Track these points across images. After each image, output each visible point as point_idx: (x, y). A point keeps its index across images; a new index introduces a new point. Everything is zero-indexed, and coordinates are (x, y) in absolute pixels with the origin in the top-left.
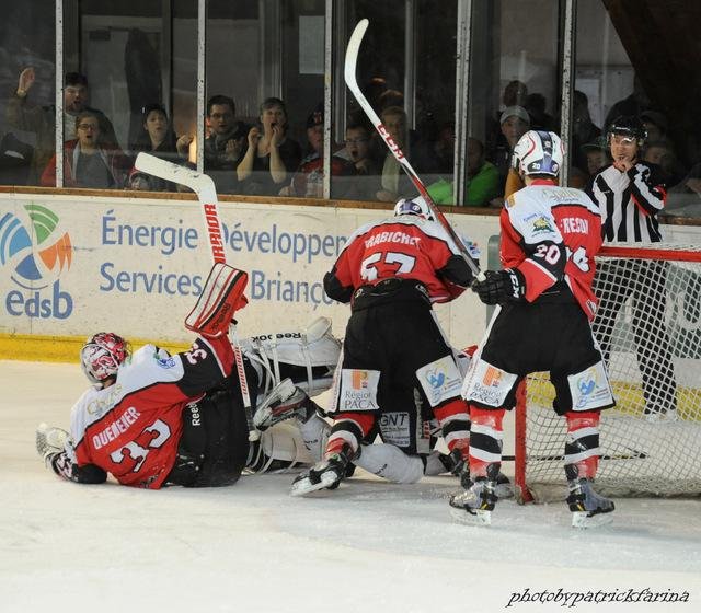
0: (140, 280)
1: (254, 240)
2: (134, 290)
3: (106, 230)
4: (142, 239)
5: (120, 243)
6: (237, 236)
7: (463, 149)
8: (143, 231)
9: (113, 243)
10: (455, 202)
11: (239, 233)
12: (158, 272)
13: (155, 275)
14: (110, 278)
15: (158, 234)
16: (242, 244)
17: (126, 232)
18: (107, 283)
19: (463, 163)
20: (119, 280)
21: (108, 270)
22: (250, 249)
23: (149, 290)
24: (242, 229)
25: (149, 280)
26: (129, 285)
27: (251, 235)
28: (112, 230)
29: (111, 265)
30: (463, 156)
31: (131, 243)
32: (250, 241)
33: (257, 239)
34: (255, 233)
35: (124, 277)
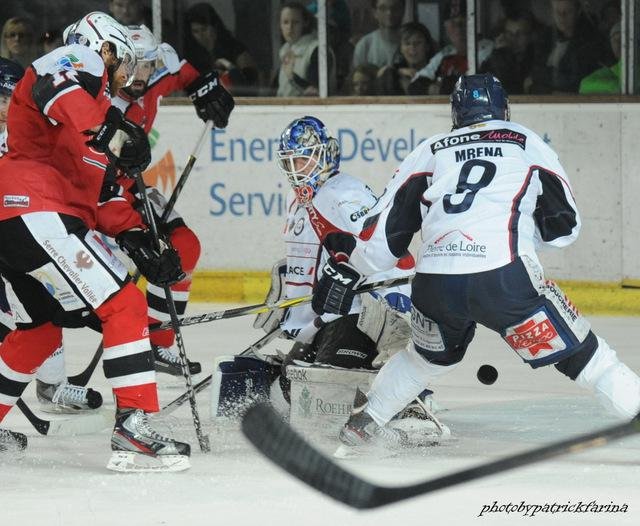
0: (256, 201)
1: (388, 148)
2: (250, 213)
3: (215, 144)
4: (257, 154)
5: (232, 158)
6: (368, 144)
7: (632, 27)
8: (257, 145)
9: (223, 159)
10: (624, 90)
11: (371, 141)
12: (277, 191)
13: (273, 196)
14: (222, 201)
15: (276, 146)
16: (375, 154)
17: (238, 147)
18: (218, 207)
19: (631, 43)
20: (232, 203)
21: (218, 192)
22: (384, 158)
23: (267, 212)
24: (373, 136)
25: (267, 199)
26: (242, 208)
27: (384, 143)
28: (221, 145)
29: (222, 186)
30: (632, 36)
31: (244, 158)
32: (384, 149)
33: (392, 147)
34: (390, 141)
35: (237, 199)
